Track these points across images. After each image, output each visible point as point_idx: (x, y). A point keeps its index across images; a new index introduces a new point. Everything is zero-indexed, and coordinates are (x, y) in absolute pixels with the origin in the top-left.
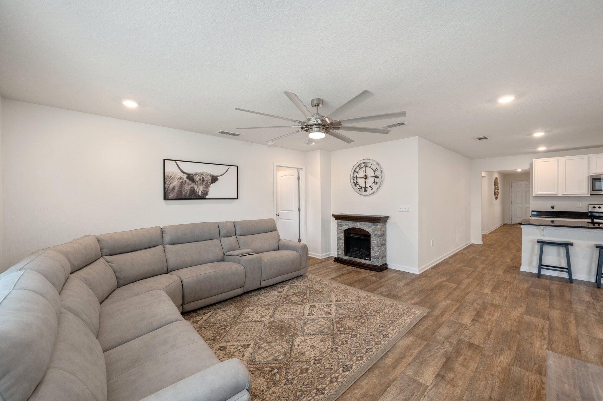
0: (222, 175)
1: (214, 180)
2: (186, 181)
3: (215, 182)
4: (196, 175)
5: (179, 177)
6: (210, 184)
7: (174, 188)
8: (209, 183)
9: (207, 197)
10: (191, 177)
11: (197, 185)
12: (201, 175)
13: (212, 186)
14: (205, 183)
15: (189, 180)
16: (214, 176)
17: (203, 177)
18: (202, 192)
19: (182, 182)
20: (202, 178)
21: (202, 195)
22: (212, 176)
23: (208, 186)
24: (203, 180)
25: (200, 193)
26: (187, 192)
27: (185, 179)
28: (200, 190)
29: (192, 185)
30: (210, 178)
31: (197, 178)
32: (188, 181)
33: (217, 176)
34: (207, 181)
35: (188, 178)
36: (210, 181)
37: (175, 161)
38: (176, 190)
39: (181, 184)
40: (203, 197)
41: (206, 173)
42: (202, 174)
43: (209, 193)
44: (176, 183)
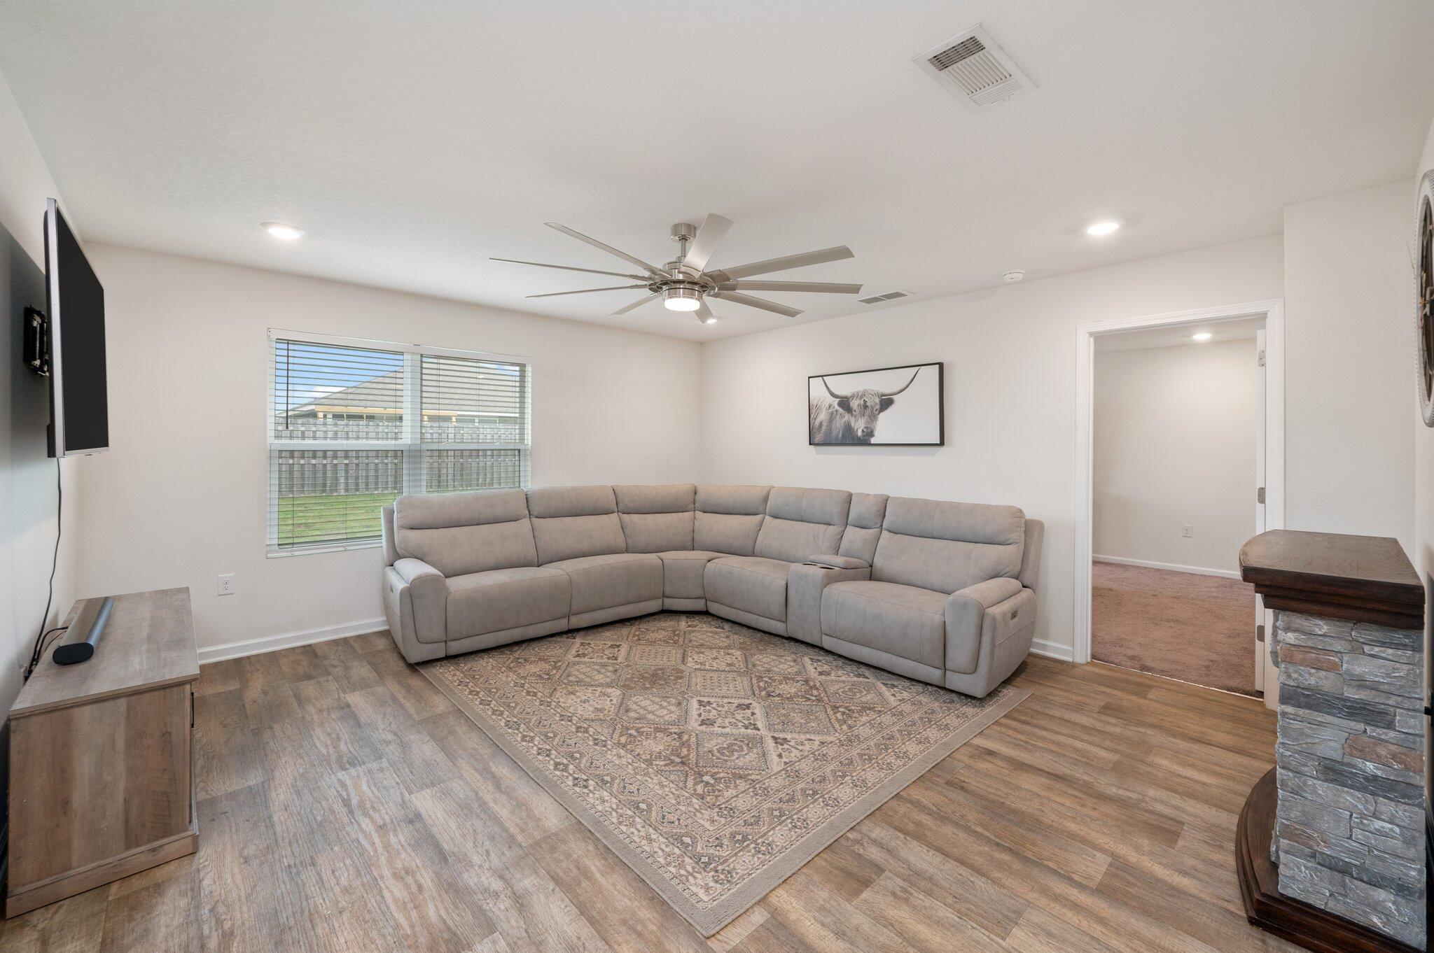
0: (904, 390)
1: (886, 402)
2: (837, 411)
3: (887, 408)
4: (853, 396)
5: (827, 405)
6: (877, 412)
7: (821, 425)
8: (876, 410)
9: (873, 441)
10: (845, 403)
11: (855, 417)
12: (861, 397)
13: (883, 416)
14: (868, 412)
15: (843, 409)
16: (885, 396)
17: (864, 400)
18: (863, 431)
19: (832, 413)
20: (862, 402)
21: (863, 436)
22: (881, 396)
23: (873, 418)
24: (866, 407)
25: (860, 433)
26: (839, 432)
27: (837, 407)
28: (859, 426)
29: (847, 417)
30: (877, 400)
31: (855, 404)
32: (840, 410)
33: (891, 395)
34: (872, 408)
35: (840, 404)
36: (878, 407)
37: (822, 376)
38: (824, 428)
39: (831, 417)
40: (864, 441)
41: (870, 392)
42: (862, 395)
43: (876, 433)
44: (823, 416)
